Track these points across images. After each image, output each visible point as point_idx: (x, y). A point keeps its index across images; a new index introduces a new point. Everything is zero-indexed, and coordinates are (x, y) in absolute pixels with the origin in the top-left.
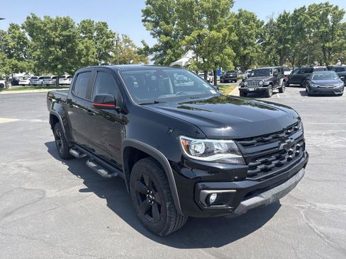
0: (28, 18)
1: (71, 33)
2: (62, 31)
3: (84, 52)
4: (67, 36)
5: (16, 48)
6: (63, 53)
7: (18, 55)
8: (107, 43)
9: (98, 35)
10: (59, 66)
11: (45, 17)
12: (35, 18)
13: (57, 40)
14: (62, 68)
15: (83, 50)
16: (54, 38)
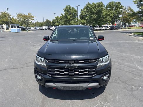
0: (87, 4)
1: (100, 9)
2: (97, 8)
3: (105, 16)
4: (99, 10)
5: (85, 16)
6: (96, 17)
7: (85, 18)
8: (119, 11)
9: (115, 8)
10: (94, 22)
11: (92, 3)
12: (89, 4)
13: (95, 12)
14: (95, 23)
15: (104, 15)
16: (94, 11)
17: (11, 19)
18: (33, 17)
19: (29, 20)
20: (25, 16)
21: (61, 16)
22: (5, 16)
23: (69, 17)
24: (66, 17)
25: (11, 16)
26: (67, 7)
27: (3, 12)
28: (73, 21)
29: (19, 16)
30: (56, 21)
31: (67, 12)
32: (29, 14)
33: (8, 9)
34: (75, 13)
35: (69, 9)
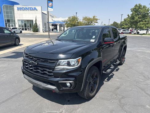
17: (78, 22)
18: (97, 20)
19: (93, 22)
20: (89, 19)
21: (128, 17)
22: (74, 20)
23: (136, 18)
24: (133, 18)
25: (78, 19)
26: (136, 6)
27: (73, 17)
28: (141, 23)
29: (85, 19)
30: (124, 23)
31: (135, 12)
32: (94, 17)
33: (77, 13)
34: (146, 12)
35: (139, 8)
